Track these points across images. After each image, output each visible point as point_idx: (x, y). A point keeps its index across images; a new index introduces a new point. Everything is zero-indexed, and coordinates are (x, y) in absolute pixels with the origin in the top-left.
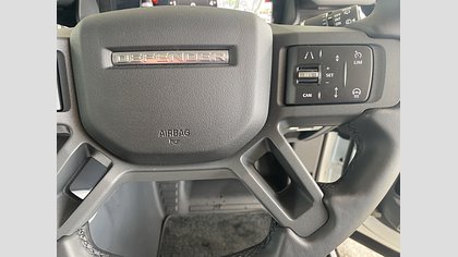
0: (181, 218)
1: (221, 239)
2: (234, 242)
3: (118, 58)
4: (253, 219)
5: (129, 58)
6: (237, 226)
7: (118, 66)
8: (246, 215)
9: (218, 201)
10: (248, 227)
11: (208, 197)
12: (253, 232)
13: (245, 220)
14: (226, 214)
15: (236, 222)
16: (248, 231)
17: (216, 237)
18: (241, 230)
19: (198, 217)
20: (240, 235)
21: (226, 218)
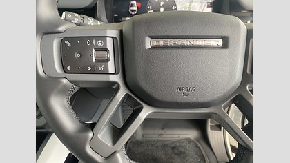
0: (138, 141)
1: (164, 156)
2: (171, 158)
3: (155, 43)
4: (183, 145)
5: (161, 42)
6: (174, 148)
7: (153, 48)
8: (179, 141)
9: (161, 132)
10: (180, 149)
11: (154, 129)
12: (184, 153)
13: (178, 144)
14: (166, 141)
15: (173, 145)
16: (181, 152)
17: (161, 154)
18: (176, 151)
19: (148, 141)
20: (176, 154)
21: (166, 143)
